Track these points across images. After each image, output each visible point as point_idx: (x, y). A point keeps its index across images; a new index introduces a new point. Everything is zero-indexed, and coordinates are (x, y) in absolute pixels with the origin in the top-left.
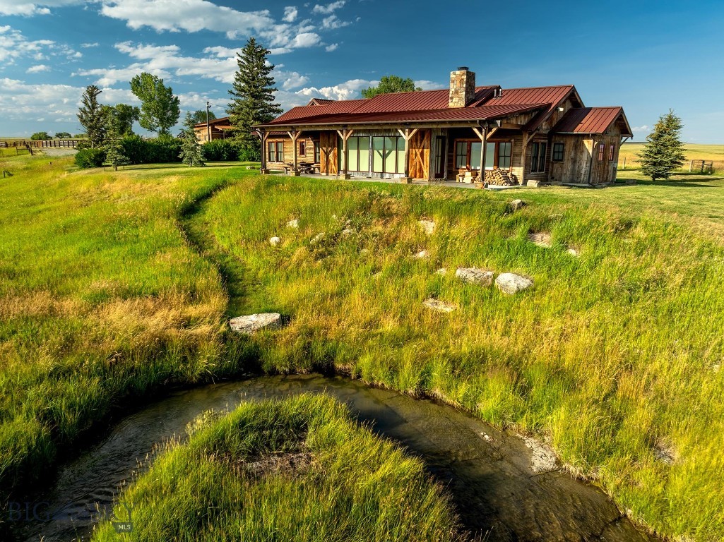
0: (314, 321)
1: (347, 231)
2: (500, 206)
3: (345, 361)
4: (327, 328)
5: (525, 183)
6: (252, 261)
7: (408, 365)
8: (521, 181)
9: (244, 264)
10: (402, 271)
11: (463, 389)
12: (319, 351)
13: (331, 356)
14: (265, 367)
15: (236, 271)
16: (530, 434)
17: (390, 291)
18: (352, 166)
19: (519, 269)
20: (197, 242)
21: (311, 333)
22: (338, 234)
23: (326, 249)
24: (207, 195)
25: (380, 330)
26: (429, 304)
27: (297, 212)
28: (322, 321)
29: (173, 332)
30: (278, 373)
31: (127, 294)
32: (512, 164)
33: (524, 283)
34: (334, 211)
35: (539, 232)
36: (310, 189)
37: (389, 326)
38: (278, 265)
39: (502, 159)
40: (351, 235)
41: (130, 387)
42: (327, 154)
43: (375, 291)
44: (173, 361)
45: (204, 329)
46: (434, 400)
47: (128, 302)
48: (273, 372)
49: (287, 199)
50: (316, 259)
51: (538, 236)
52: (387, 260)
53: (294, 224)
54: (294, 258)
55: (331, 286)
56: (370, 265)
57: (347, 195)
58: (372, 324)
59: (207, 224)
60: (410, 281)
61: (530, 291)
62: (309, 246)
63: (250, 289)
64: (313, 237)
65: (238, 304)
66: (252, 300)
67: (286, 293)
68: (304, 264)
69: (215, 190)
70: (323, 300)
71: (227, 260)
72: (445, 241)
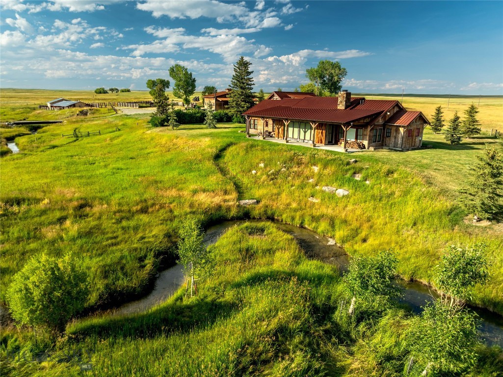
0: (268, 203)
1: (283, 169)
2: (345, 162)
3: (278, 216)
4: (273, 206)
5: (368, 148)
6: (245, 181)
7: (298, 217)
8: (366, 147)
9: (242, 181)
10: (302, 187)
11: (314, 224)
12: (269, 212)
13: (273, 214)
14: (251, 217)
15: (239, 184)
16: (331, 238)
17: (297, 194)
18: (290, 135)
19: (345, 188)
20: (223, 171)
21: (267, 207)
22: (280, 171)
23: (274, 177)
24: (223, 149)
25: (291, 206)
26: (310, 199)
27: (263, 160)
28: (271, 203)
29: (222, 203)
30: (255, 219)
31: (204, 191)
32: (363, 140)
33: (346, 193)
34: (279, 161)
35: (358, 173)
36: (269, 150)
37: (294, 205)
38: (255, 182)
39: (359, 137)
40: (285, 172)
41: (211, 219)
42: (279, 129)
43: (291, 193)
44: (223, 212)
45: (231, 203)
46: (305, 228)
47: (205, 193)
48: (254, 218)
49: (260, 154)
50: (270, 180)
51: (357, 175)
52: (297, 182)
53: (262, 165)
54: (262, 180)
55: (275, 191)
56: (291, 183)
57: (285, 153)
58: (288, 205)
59: (226, 163)
60: (305, 190)
61: (347, 197)
62: (267, 175)
63: (245, 191)
64: (270, 171)
65: (241, 196)
66: (246, 195)
67: (258, 193)
68: (266, 182)
69: (227, 147)
70: (272, 196)
71: (235, 179)
72: (320, 175)
